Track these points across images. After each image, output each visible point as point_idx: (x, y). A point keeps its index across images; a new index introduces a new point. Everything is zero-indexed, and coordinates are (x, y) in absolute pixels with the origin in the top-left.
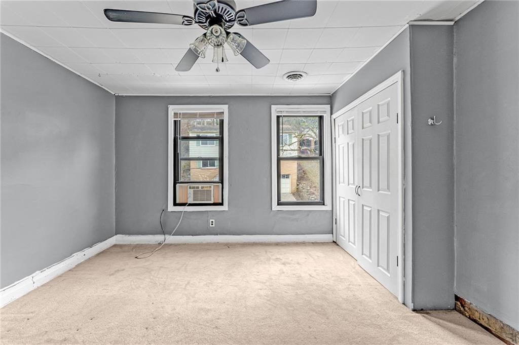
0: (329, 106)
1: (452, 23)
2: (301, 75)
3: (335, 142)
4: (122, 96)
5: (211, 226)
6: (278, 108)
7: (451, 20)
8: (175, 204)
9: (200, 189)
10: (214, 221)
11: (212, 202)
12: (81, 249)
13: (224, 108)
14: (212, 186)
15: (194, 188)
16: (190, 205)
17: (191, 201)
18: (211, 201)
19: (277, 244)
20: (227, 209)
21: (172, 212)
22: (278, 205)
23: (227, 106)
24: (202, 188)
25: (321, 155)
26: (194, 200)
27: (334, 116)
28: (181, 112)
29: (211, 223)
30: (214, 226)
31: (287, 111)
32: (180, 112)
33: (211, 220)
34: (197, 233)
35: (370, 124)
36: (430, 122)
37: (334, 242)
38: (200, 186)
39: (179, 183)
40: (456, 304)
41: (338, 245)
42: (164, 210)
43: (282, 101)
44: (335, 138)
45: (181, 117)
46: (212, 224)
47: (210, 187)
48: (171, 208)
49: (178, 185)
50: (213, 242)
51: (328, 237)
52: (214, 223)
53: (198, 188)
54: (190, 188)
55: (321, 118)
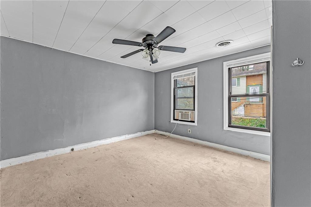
2: (229, 43)
4: (156, 73)
6: (228, 63)
8: (174, 119)
11: (189, 120)
12: (141, 131)
13: (195, 70)
14: (190, 112)
16: (180, 120)
20: (196, 125)
21: (172, 123)
22: (229, 127)
23: (197, 68)
24: (185, 112)
26: (181, 118)
28: (176, 75)
30: (190, 133)
38: (184, 111)
42: (170, 122)
45: (176, 77)
46: (189, 132)
48: (172, 121)
49: (175, 110)
52: (190, 131)
53: (183, 112)
54: (180, 112)
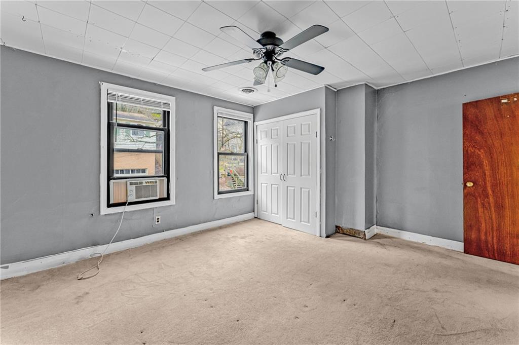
0: (252, 115)
1: (336, 90)
2: (253, 91)
3: (257, 143)
5: (157, 223)
6: (219, 110)
7: (335, 89)
8: (110, 205)
9: (144, 184)
10: (159, 217)
11: (157, 198)
13: (171, 100)
14: (158, 181)
15: (136, 183)
16: (131, 204)
17: (132, 198)
18: (157, 196)
19: (221, 228)
20: (174, 204)
21: (106, 215)
22: (218, 194)
23: (174, 98)
24: (147, 182)
25: (245, 152)
26: (136, 198)
27: (256, 123)
28: (120, 94)
29: (157, 220)
30: (160, 222)
31: (226, 114)
32: (118, 93)
33: (157, 218)
34: (140, 235)
35: (294, 135)
36: (330, 139)
37: (255, 218)
38: (144, 181)
39: (114, 179)
40: (336, 230)
41: (260, 219)
42: (94, 214)
43: (222, 104)
44: (257, 140)
45: (120, 99)
47: (156, 182)
48: (104, 210)
49: (112, 182)
50: (160, 239)
51: (251, 215)
52: (160, 220)
54: (131, 184)
55: (246, 122)
